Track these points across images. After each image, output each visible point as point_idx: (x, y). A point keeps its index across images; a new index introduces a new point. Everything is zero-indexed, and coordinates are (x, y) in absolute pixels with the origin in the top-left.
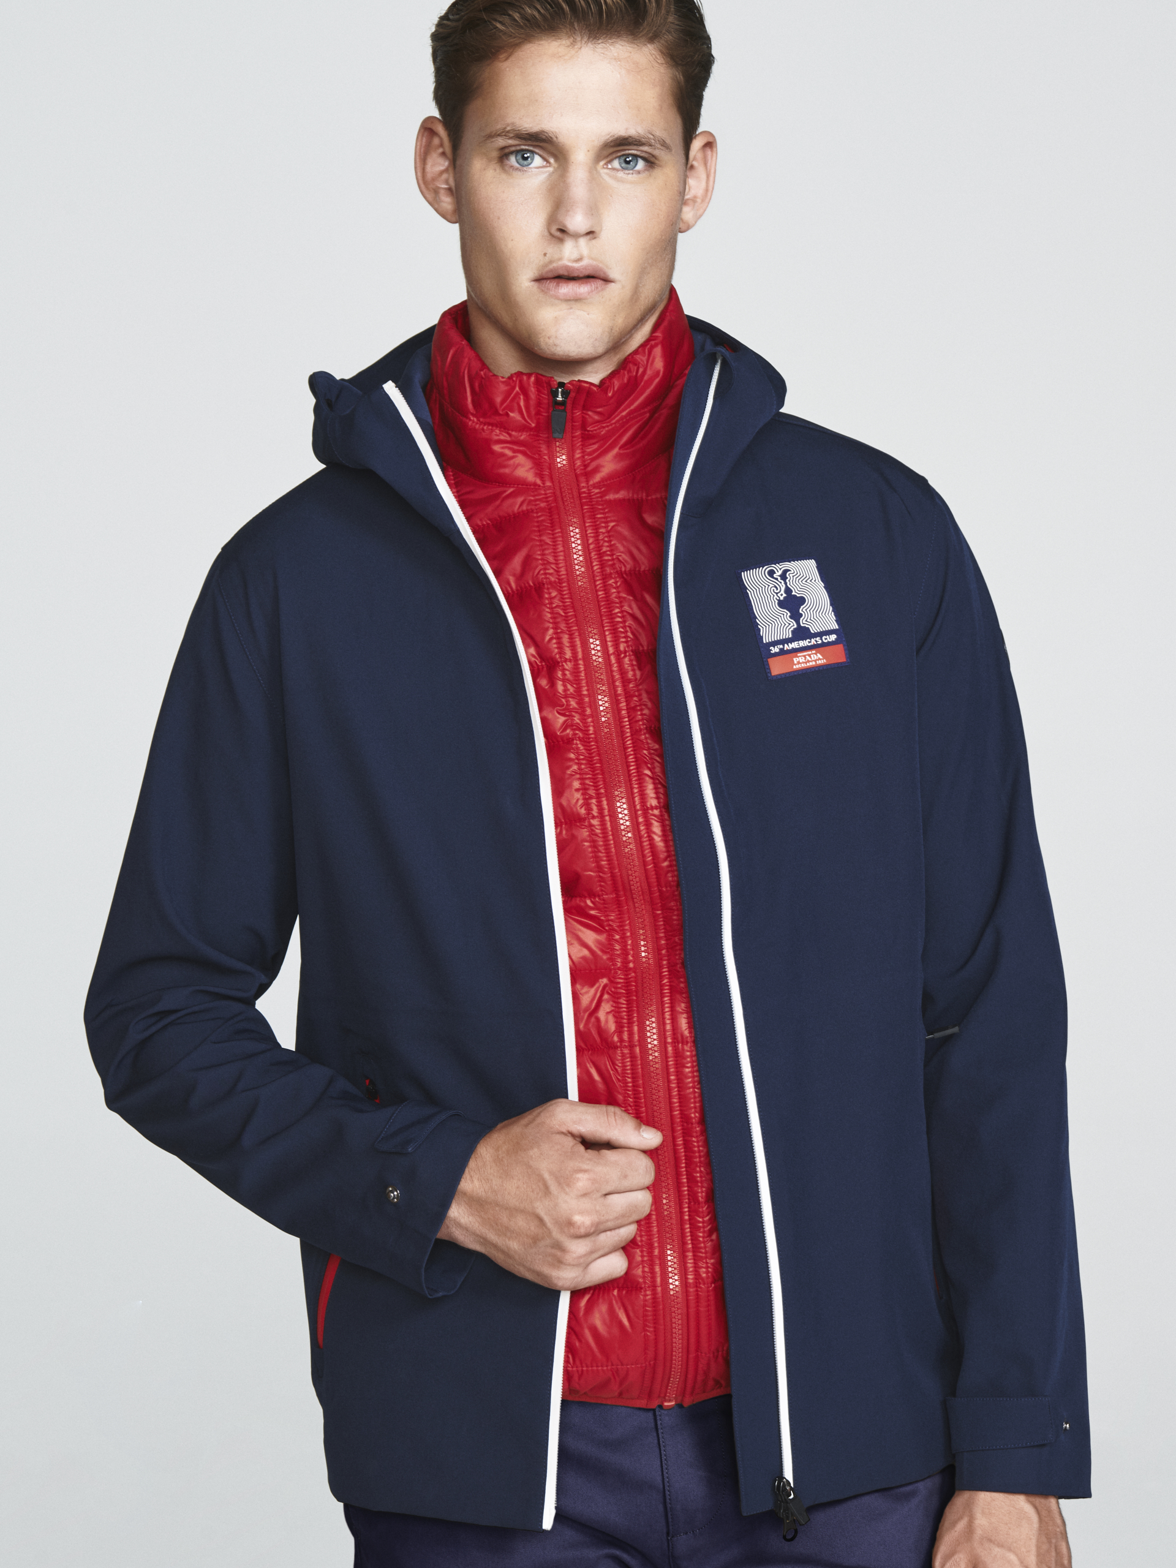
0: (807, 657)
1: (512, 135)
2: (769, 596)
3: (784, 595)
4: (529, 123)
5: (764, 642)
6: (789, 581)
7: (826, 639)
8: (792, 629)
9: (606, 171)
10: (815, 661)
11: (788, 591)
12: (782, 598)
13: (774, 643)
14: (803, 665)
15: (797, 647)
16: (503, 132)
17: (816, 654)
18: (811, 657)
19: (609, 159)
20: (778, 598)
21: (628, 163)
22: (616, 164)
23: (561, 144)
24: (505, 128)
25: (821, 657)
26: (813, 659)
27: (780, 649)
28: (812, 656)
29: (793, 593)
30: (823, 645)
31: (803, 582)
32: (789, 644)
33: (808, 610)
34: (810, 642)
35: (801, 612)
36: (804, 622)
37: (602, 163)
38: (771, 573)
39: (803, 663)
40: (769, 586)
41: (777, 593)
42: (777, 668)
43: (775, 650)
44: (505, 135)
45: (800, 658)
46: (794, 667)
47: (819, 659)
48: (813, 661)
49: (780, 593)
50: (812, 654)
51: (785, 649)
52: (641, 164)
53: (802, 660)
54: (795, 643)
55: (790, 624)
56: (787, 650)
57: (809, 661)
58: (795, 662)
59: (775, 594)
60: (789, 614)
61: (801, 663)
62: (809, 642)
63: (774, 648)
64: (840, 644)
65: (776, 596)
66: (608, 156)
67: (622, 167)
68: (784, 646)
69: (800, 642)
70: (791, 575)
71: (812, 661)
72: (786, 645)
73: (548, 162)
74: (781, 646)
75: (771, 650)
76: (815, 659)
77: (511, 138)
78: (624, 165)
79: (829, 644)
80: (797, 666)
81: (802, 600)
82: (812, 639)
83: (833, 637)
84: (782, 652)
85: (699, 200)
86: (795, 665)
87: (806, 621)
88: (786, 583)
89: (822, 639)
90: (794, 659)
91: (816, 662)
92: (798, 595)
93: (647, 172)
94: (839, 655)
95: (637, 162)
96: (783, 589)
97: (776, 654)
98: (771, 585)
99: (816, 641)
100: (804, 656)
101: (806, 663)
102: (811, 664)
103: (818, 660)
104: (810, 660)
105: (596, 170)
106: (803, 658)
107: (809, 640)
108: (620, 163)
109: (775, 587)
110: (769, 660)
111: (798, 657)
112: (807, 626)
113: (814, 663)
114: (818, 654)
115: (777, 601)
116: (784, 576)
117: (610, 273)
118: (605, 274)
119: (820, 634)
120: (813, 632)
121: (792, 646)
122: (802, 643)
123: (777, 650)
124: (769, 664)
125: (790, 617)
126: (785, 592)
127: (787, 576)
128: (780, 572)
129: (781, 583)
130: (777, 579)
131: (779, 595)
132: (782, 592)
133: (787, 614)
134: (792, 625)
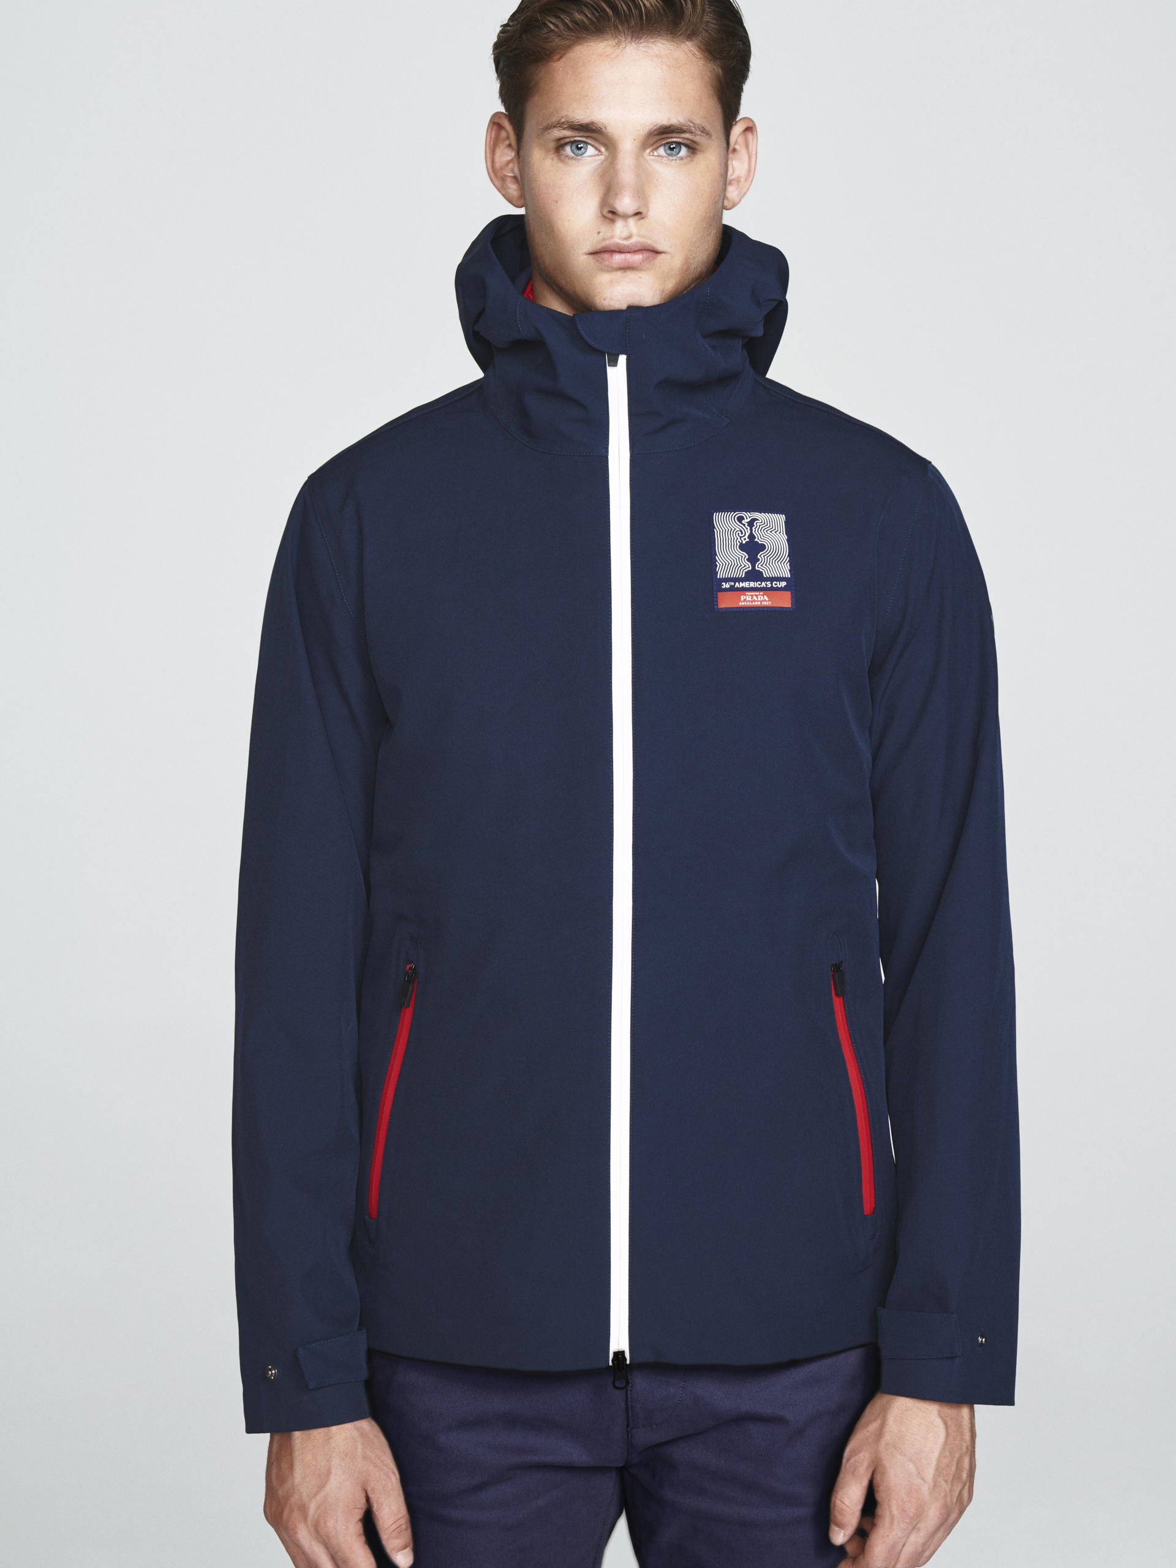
0: (754, 597)
1: (566, 126)
2: (733, 538)
3: (747, 540)
4: (581, 116)
5: (718, 577)
6: (755, 529)
7: (775, 584)
8: (746, 570)
9: (652, 158)
10: (761, 601)
11: (751, 536)
12: (744, 542)
13: (726, 580)
14: (748, 603)
16: (558, 124)
17: (763, 595)
19: (654, 147)
20: (742, 541)
21: (672, 149)
22: (661, 151)
23: (609, 134)
24: (560, 120)
25: (767, 599)
26: (759, 599)
27: (731, 586)
28: (759, 597)
29: (756, 540)
30: (772, 589)
31: (768, 532)
32: (741, 583)
33: (765, 557)
34: (761, 584)
35: (759, 557)
36: (759, 566)
37: (648, 151)
38: (741, 519)
39: (749, 601)
40: (735, 529)
41: (741, 537)
42: (725, 602)
43: (726, 586)
44: (560, 127)
45: (747, 597)
46: (740, 604)
47: (765, 600)
49: (744, 538)
50: (759, 595)
51: (735, 587)
52: (684, 151)
53: (749, 598)
54: (747, 583)
55: (745, 566)
56: (737, 587)
57: (754, 601)
58: (742, 600)
59: (738, 538)
61: (747, 601)
62: (759, 584)
63: (726, 584)
64: (788, 591)
65: (739, 540)
66: (653, 144)
67: (667, 154)
68: (735, 584)
69: (751, 583)
70: (758, 524)
71: (758, 601)
72: (737, 583)
73: (599, 151)
74: (733, 584)
75: (723, 585)
76: (761, 600)
77: (565, 129)
78: (669, 152)
79: (778, 589)
80: (743, 604)
81: (762, 547)
82: (763, 583)
83: (784, 584)
84: (732, 589)
85: (743, 180)
86: (742, 602)
87: (762, 566)
88: (751, 530)
89: (772, 584)
90: (742, 597)
91: (761, 603)
92: (760, 543)
93: (689, 158)
94: (785, 601)
95: (680, 148)
96: (747, 534)
97: (726, 590)
98: (738, 529)
99: (766, 585)
100: (752, 596)
101: (752, 602)
102: (756, 603)
104: (756, 599)
105: (643, 156)
106: (750, 597)
108: (665, 150)
109: (741, 531)
110: (719, 593)
111: (746, 595)
112: (761, 570)
113: (759, 603)
114: (765, 597)
115: (739, 543)
117: (659, 248)
118: (653, 248)
119: (772, 579)
120: (765, 576)
121: (742, 585)
122: (752, 584)
123: (728, 586)
124: (717, 597)
125: (747, 560)
126: (749, 537)
127: (755, 524)
128: (749, 520)
129: (747, 529)
130: (744, 525)
131: (742, 539)
132: (746, 537)
133: (746, 557)
134: (748, 566)
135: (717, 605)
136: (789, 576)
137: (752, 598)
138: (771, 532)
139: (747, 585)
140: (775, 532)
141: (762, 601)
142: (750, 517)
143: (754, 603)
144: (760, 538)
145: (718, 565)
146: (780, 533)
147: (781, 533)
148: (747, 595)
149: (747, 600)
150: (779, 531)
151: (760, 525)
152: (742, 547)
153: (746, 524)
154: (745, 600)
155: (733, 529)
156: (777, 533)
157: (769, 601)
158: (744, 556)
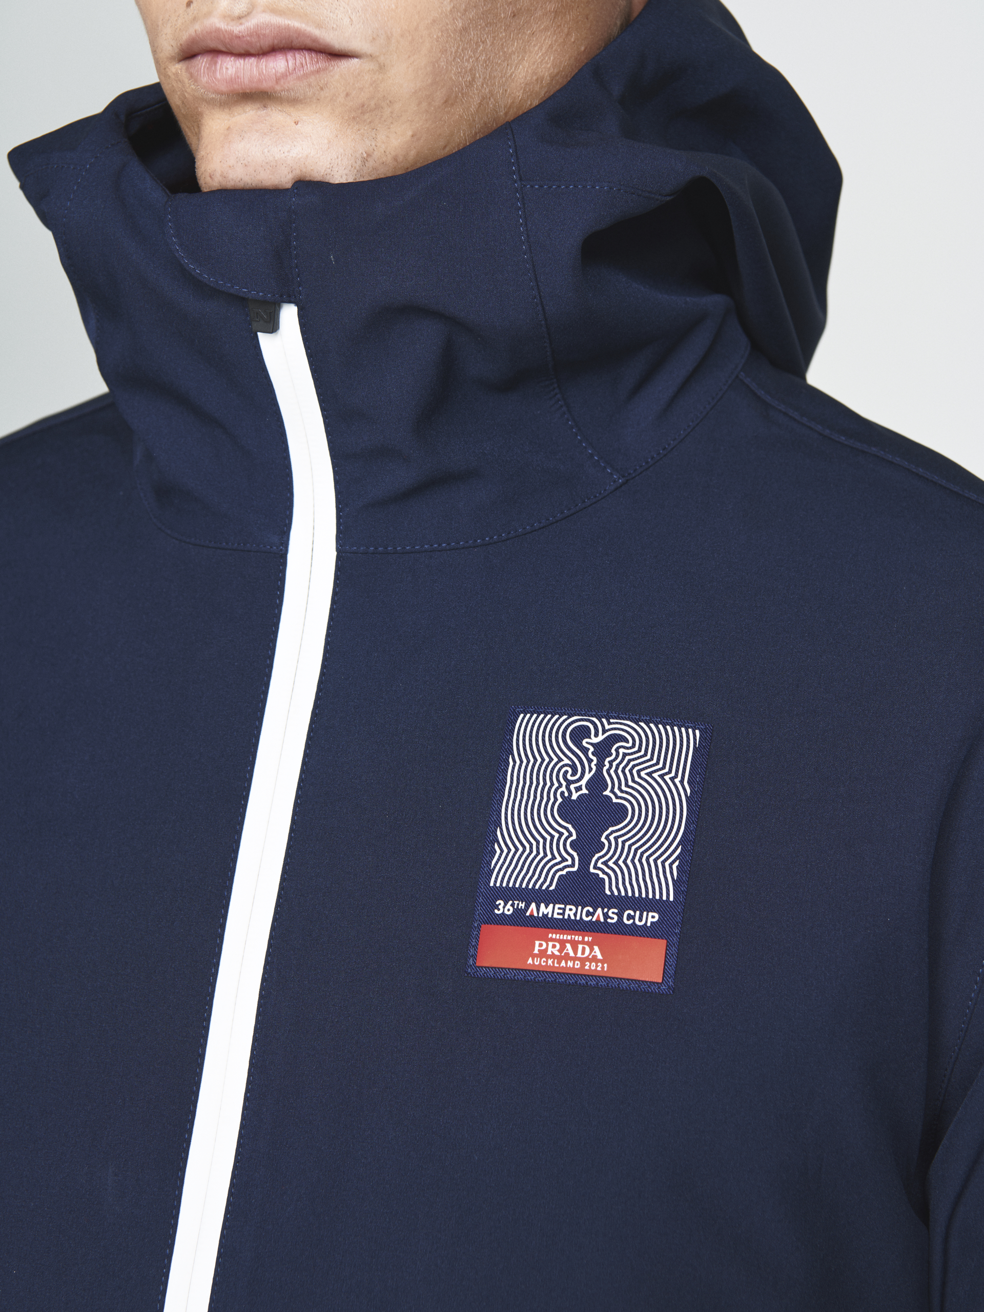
0: (568, 946)
2: (549, 784)
3: (584, 791)
5: (492, 884)
6: (611, 763)
7: (630, 917)
8: (564, 872)
10: (583, 961)
11: (597, 783)
12: (575, 796)
13: (509, 894)
14: (550, 962)
15: (556, 916)
17: (592, 945)
18: (575, 950)
20: (566, 794)
25: (600, 957)
26: (579, 955)
27: (517, 911)
28: (580, 947)
29: (607, 793)
30: (620, 929)
32: (542, 905)
33: (620, 840)
34: (593, 914)
35: (603, 839)
36: (599, 865)
38: (580, 734)
39: (553, 956)
40: (560, 760)
41: (569, 783)
42: (493, 950)
43: (505, 908)
45: (551, 944)
46: (530, 961)
47: (595, 959)
48: (579, 959)
49: (577, 785)
50: (583, 942)
51: (528, 914)
53: (554, 948)
54: (557, 906)
55: (564, 860)
56: (532, 915)
57: (567, 957)
58: (537, 951)
59: (564, 784)
60: (574, 837)
61: (548, 957)
62: (587, 915)
63: (505, 905)
64: (662, 937)
65: (564, 789)
68: (527, 907)
69: (568, 907)
70: (621, 751)
71: (574, 959)
72: (533, 905)
74: (522, 905)
75: (497, 907)
76: (584, 957)
79: (634, 931)
80: (539, 961)
81: (618, 814)
82: (599, 911)
83: (652, 917)
84: (519, 918)
86: (536, 955)
87: (605, 863)
88: (600, 766)
89: (620, 915)
90: (537, 943)
91: (583, 965)
92: (615, 800)
96: (587, 776)
97: (503, 920)
98: (566, 761)
99: (606, 916)
100: (563, 943)
101: (560, 959)
102: (570, 964)
103: (591, 961)
104: (572, 954)
106: (559, 945)
107: (591, 910)
109: (574, 767)
110: (484, 927)
111: (547, 940)
112: (601, 875)
113: (578, 965)
114: (596, 948)
115: (560, 800)
116: (603, 750)
117: (334, 39)
118: (315, 40)
119: (622, 903)
120: (608, 892)
121: (546, 910)
122: (571, 911)
123: (509, 910)
124: (477, 938)
125: (572, 845)
126: (588, 785)
127: (613, 751)
128: (601, 737)
129: (590, 761)
130: (585, 751)
131: (572, 787)
132: (583, 782)
133: (570, 835)
134: (569, 862)
135: (474, 957)
136: (671, 899)
137: (560, 951)
138: (649, 774)
139: (557, 911)
140: (662, 776)
141: (587, 959)
142: (604, 731)
143: (563, 964)
144: (616, 790)
145: (498, 851)
146: (672, 779)
147: (677, 781)
148: (552, 940)
149: (549, 952)
150: (673, 774)
151: (625, 755)
152: (568, 810)
153: (592, 749)
154: (543, 953)
155: (556, 760)
156: (667, 778)
157: (602, 962)
158: (566, 834)
